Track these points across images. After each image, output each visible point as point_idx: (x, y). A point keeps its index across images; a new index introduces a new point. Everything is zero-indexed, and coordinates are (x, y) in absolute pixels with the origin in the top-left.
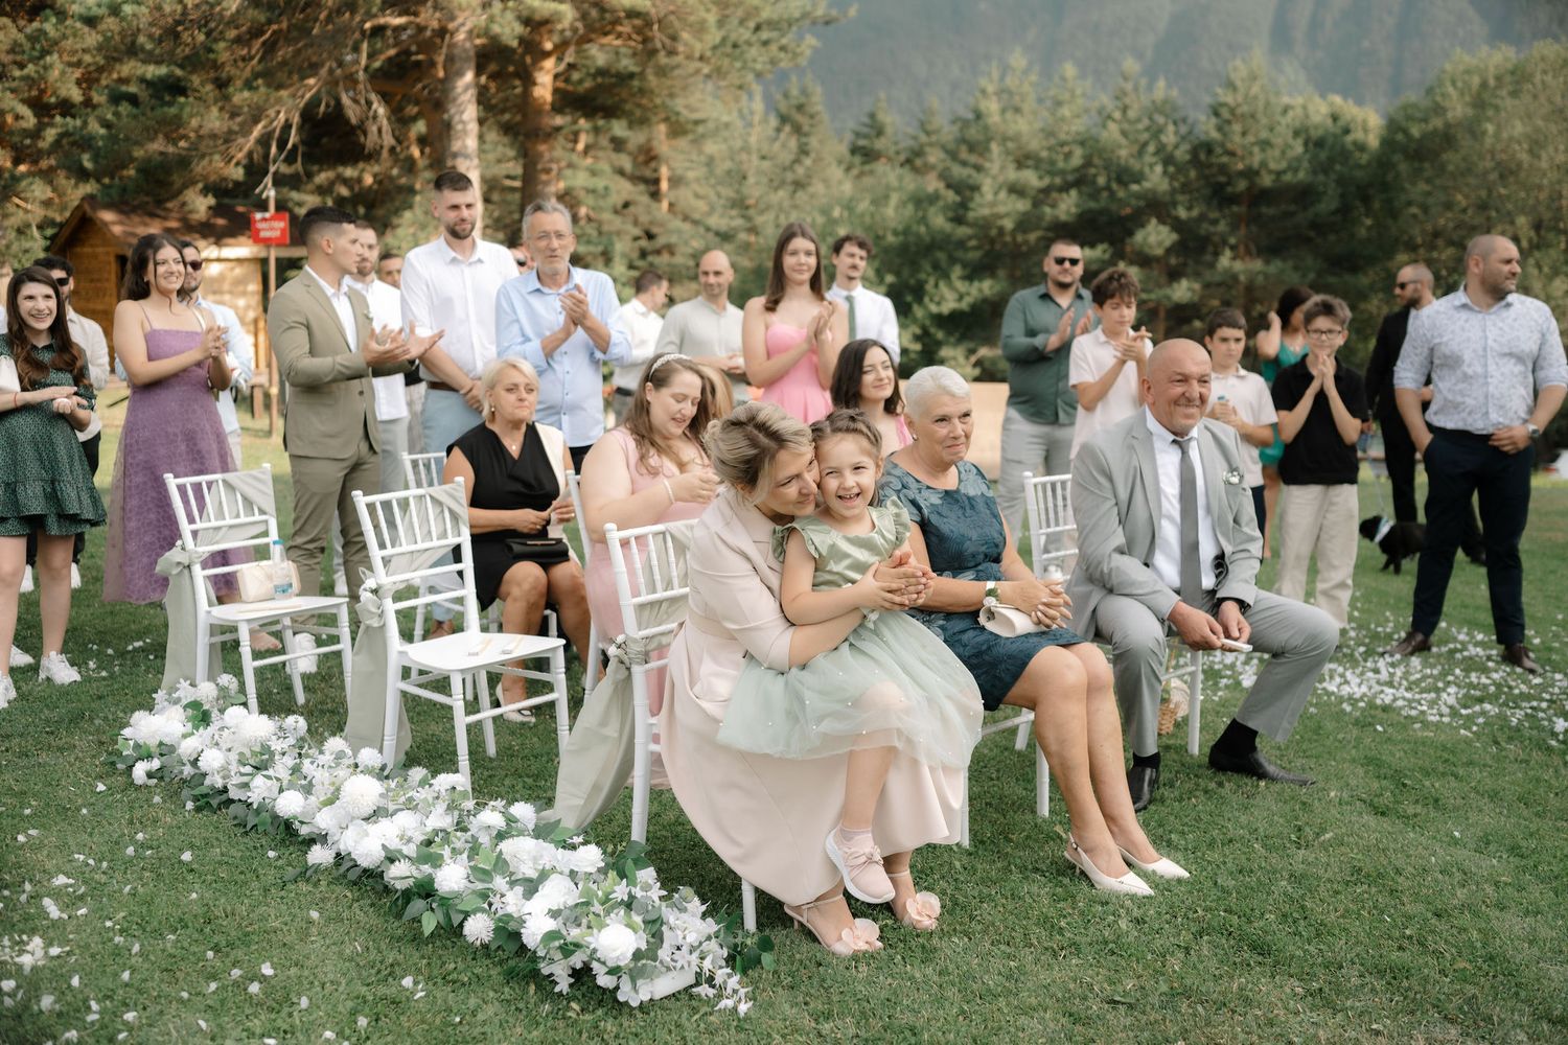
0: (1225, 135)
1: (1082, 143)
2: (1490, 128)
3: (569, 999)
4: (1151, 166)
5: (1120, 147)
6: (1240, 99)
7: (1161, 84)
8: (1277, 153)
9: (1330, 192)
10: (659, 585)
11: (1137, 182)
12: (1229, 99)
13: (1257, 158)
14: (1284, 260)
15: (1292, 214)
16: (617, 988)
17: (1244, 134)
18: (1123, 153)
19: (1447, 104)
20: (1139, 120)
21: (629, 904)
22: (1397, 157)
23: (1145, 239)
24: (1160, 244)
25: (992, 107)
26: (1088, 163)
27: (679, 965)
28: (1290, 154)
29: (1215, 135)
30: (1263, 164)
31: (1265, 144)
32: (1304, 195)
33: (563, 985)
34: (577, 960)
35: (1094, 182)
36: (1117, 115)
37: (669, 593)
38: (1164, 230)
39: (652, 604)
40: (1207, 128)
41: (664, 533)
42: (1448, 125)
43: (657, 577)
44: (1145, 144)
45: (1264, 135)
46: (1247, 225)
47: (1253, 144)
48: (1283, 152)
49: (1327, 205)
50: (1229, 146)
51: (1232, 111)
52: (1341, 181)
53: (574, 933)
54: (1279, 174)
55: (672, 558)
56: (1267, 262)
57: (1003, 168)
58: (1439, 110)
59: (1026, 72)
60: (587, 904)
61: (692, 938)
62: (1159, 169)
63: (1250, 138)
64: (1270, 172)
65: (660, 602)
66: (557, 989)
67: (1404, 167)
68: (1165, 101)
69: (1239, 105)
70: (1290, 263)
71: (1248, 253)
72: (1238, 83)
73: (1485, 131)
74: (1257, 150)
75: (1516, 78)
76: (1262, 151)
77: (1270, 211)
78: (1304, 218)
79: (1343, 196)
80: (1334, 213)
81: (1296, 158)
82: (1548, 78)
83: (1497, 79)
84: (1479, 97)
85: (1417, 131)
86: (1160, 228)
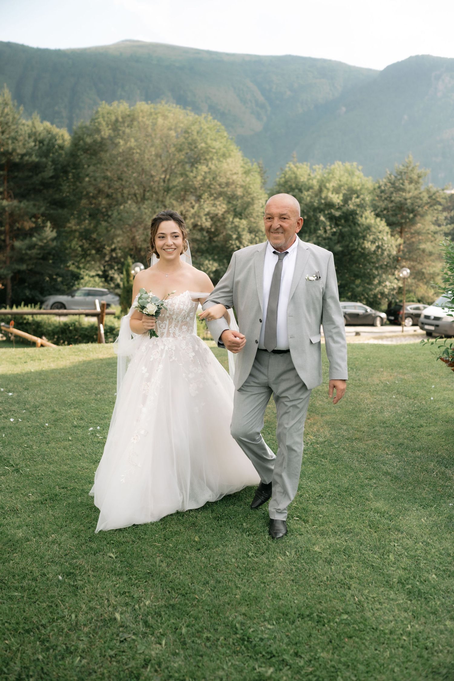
2: (122, 142)
8: (21, 144)
9: (49, 167)
13: (10, 147)
14: (28, 200)
15: (31, 177)
19: (101, 128)
22: (80, 152)
28: (28, 146)
30: (14, 150)
31: (14, 139)
32: (36, 168)
42: (102, 139)
45: (13, 134)
46: (8, 182)
47: (8, 139)
48: (24, 145)
49: (49, 173)
52: (54, 162)
54: (23, 155)
56: (20, 202)
58: (98, 131)
63: (6, 136)
64: (18, 154)
67: (83, 158)
70: (32, 203)
71: (10, 196)
73: (119, 143)
74: (10, 142)
75: (130, 119)
76: (13, 143)
77: (20, 175)
78: (37, 179)
79: (55, 169)
80: (52, 177)
81: (31, 149)
82: (144, 120)
83: (122, 118)
84: (115, 126)
85: (89, 140)
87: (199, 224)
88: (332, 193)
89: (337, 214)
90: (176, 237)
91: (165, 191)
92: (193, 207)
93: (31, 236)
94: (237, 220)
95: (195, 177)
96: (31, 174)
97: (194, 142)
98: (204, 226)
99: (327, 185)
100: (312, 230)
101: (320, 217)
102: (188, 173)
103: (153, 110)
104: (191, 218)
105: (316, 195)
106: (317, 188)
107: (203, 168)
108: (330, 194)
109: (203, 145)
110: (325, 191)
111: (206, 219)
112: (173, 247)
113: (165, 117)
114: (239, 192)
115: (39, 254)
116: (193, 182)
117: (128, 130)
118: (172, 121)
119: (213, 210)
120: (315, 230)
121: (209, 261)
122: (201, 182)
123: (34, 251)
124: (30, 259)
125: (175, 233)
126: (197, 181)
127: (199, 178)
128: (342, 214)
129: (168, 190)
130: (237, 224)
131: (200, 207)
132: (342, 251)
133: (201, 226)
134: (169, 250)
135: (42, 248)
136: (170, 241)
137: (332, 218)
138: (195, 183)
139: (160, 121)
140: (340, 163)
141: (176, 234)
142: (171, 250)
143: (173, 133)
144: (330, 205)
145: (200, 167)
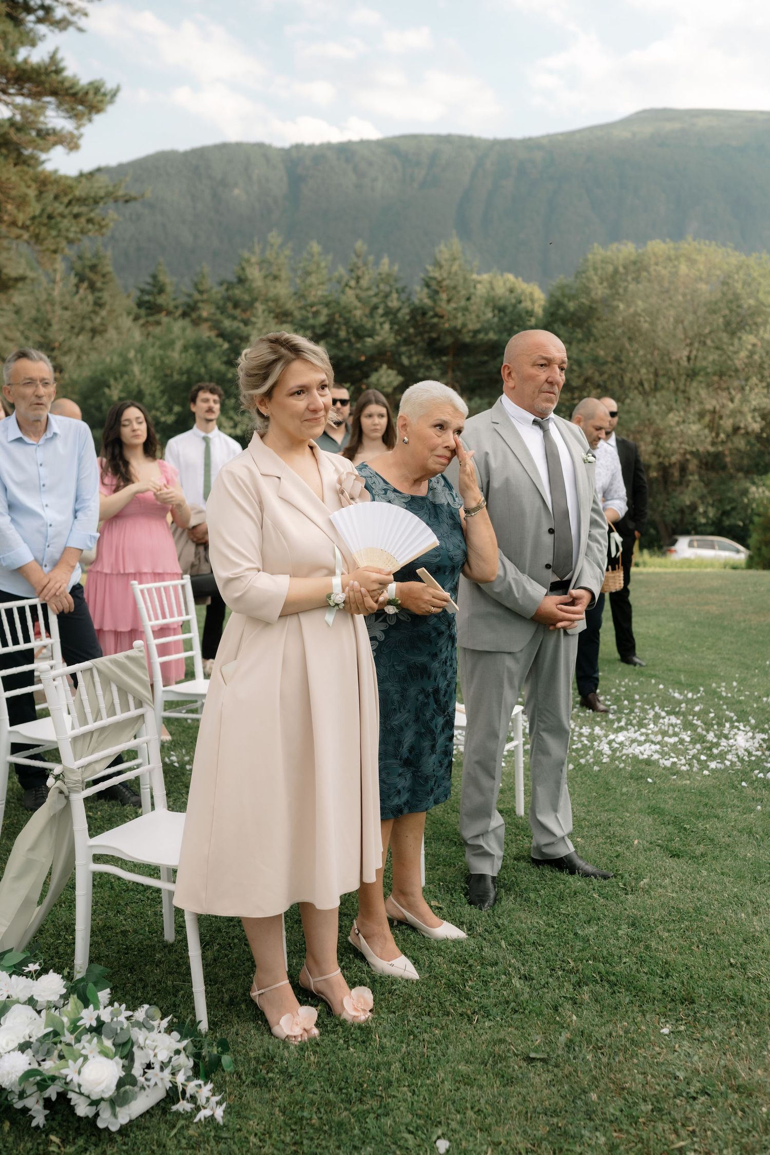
0: (435, 301)
1: (327, 305)
2: (622, 306)
3: (47, 1130)
4: (381, 324)
5: (356, 308)
6: (445, 275)
7: (385, 260)
8: (473, 316)
10: (90, 717)
11: (370, 336)
12: (437, 274)
13: (459, 323)
14: (481, 397)
15: (485, 363)
16: (97, 1115)
17: (449, 301)
18: (358, 313)
19: (591, 286)
20: (368, 289)
21: (98, 1029)
23: (378, 380)
24: (390, 383)
25: (255, 274)
26: (331, 321)
27: (152, 1083)
28: (483, 318)
29: (428, 302)
30: (464, 325)
31: (465, 310)
33: (39, 1119)
34: (52, 1092)
35: (337, 336)
36: (353, 283)
37: (99, 724)
38: (392, 373)
39: (84, 735)
40: (420, 296)
41: (91, 670)
42: (593, 301)
43: (88, 710)
44: (375, 308)
45: (464, 302)
46: (453, 371)
47: (455, 309)
48: (478, 317)
50: (438, 309)
51: (439, 283)
53: (50, 1066)
54: (476, 332)
55: (100, 692)
57: (265, 322)
58: (587, 291)
59: (281, 246)
60: (56, 1034)
61: (163, 1056)
62: (387, 326)
63: (453, 305)
64: (469, 331)
65: (91, 733)
66: (34, 1124)
68: (389, 275)
69: (444, 279)
72: (443, 263)
73: (618, 307)
74: (460, 315)
75: (637, 267)
76: (464, 315)
77: (471, 360)
81: (488, 321)
82: (659, 268)
83: (625, 267)
84: (613, 280)
85: (572, 306)
86: (390, 371)
87: (742, 425)
91: (688, 376)
92: (732, 400)
95: (736, 353)
96: (485, 358)
97: (737, 297)
98: (750, 428)
102: (725, 347)
103: (672, 252)
104: (729, 416)
107: (750, 339)
109: (752, 302)
111: (753, 418)
113: (692, 262)
116: (732, 360)
117: (632, 287)
118: (702, 267)
122: (746, 361)
126: (739, 359)
127: (743, 354)
129: (692, 375)
131: (745, 400)
133: (746, 428)
138: (737, 362)
139: (683, 269)
143: (703, 287)
145: (745, 337)
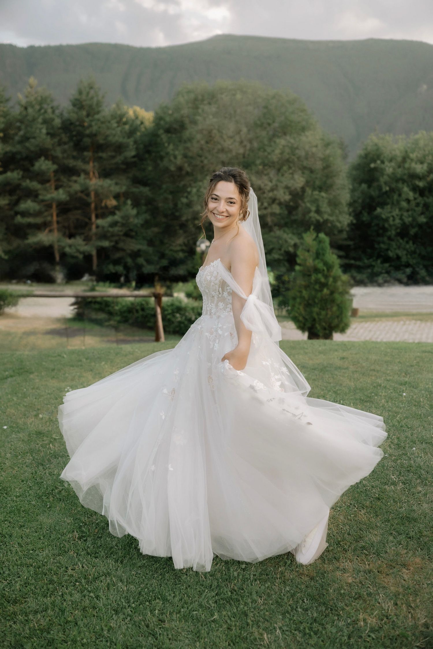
0: (78, 115)
2: (200, 119)
4: (40, 129)
6: (85, 98)
9: (131, 147)
11: (34, 138)
12: (79, 97)
13: (95, 128)
14: (112, 180)
17: (87, 115)
19: (181, 107)
22: (161, 132)
24: (48, 170)
29: (73, 116)
30: (98, 131)
32: (119, 148)
38: (49, 163)
42: (182, 117)
46: (94, 162)
49: (131, 153)
50: (81, 122)
51: (82, 103)
52: (135, 142)
54: (107, 136)
56: (104, 181)
58: (179, 110)
62: (44, 131)
64: (102, 136)
67: (164, 137)
68: (47, 96)
69: (84, 100)
70: (114, 182)
71: (94, 176)
72: (83, 90)
73: (198, 120)
75: (210, 96)
77: (104, 155)
78: (119, 159)
79: (137, 149)
80: (134, 157)
83: (202, 96)
84: (195, 104)
85: (168, 119)
86: (47, 162)
87: (278, 197)
88: (416, 163)
89: (421, 184)
90: (231, 203)
92: (271, 181)
93: (113, 213)
94: (316, 192)
95: (273, 151)
96: (114, 154)
97: (272, 116)
98: (282, 200)
99: (411, 155)
100: (395, 202)
101: (403, 188)
102: (266, 147)
103: (231, 87)
104: (269, 192)
105: (399, 167)
106: (399, 159)
107: (282, 142)
108: (413, 165)
109: (282, 119)
110: (408, 161)
111: (284, 193)
112: (225, 214)
113: (243, 93)
114: (319, 165)
115: (121, 231)
116: (271, 156)
117: (206, 108)
118: (250, 96)
119: (291, 183)
120: (398, 202)
121: (288, 234)
122: (279, 156)
123: (116, 229)
124: (113, 236)
125: (231, 198)
126: (275, 155)
127: (278, 151)
128: (426, 185)
130: (316, 197)
131: (279, 181)
132: (427, 223)
133: (280, 199)
134: (219, 216)
135: (123, 225)
136: (223, 206)
137: (415, 189)
138: (273, 156)
139: (239, 96)
140: (424, 132)
141: (232, 200)
142: (221, 217)
143: (250, 108)
144: (414, 176)
145: (278, 141)
